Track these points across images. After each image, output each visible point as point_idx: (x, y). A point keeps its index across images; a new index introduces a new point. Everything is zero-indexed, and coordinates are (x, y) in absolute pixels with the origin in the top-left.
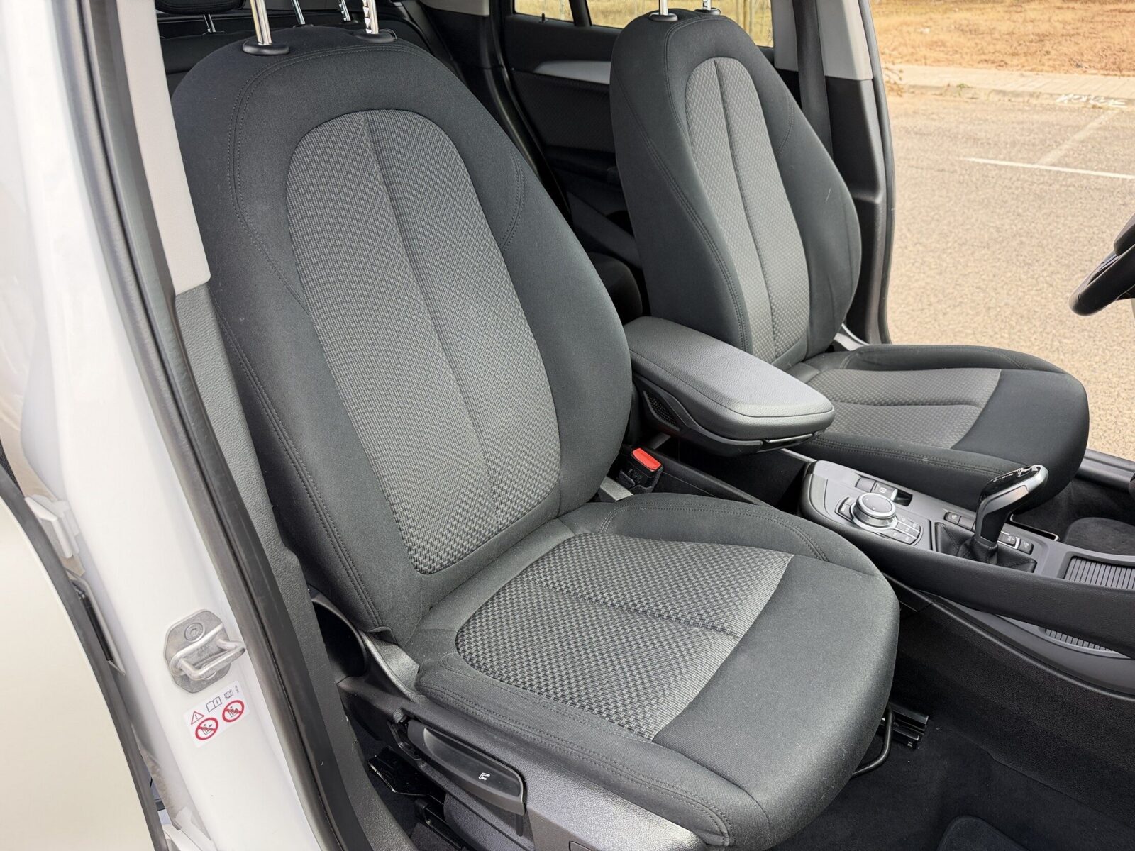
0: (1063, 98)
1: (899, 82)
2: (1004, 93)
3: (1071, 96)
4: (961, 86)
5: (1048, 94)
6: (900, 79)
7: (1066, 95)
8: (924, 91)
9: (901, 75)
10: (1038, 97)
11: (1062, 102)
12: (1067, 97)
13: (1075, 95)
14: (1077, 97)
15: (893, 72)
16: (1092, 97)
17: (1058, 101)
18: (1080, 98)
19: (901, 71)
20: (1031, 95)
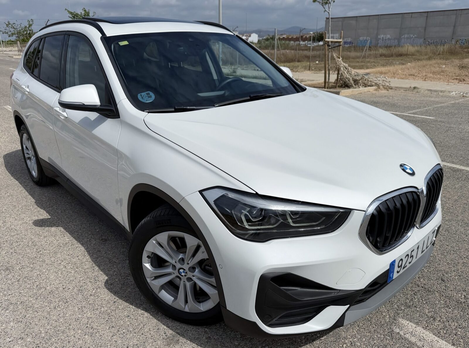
0: (454, 93)
1: (389, 85)
2: (431, 90)
3: (457, 92)
4: (415, 88)
5: (448, 91)
6: (390, 84)
7: (455, 92)
8: (400, 89)
9: (390, 83)
10: (444, 92)
11: (453, 94)
12: (455, 93)
13: (458, 92)
14: (459, 93)
15: (387, 82)
16: (465, 93)
17: (451, 94)
18: (460, 93)
19: (389, 82)
20: (441, 91)
